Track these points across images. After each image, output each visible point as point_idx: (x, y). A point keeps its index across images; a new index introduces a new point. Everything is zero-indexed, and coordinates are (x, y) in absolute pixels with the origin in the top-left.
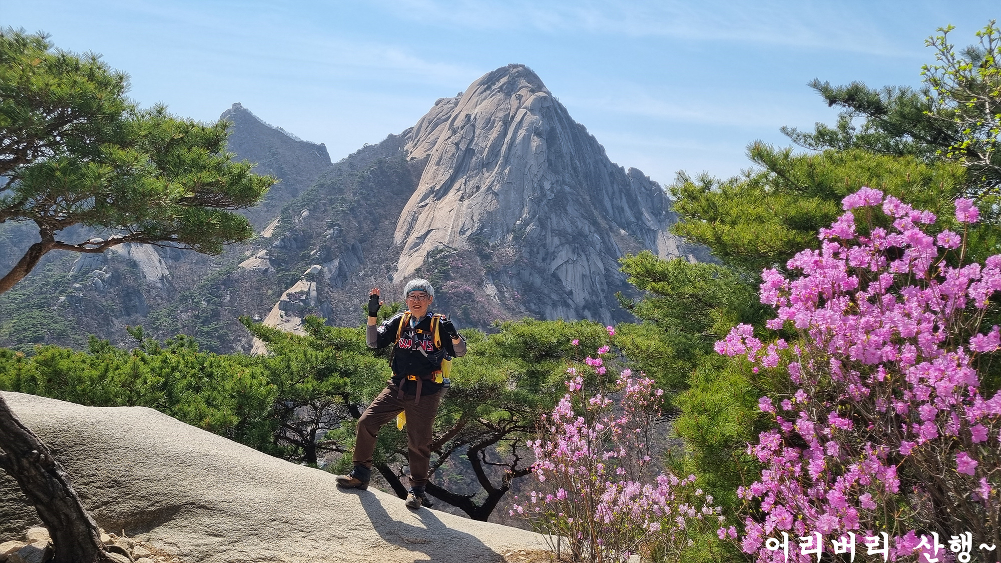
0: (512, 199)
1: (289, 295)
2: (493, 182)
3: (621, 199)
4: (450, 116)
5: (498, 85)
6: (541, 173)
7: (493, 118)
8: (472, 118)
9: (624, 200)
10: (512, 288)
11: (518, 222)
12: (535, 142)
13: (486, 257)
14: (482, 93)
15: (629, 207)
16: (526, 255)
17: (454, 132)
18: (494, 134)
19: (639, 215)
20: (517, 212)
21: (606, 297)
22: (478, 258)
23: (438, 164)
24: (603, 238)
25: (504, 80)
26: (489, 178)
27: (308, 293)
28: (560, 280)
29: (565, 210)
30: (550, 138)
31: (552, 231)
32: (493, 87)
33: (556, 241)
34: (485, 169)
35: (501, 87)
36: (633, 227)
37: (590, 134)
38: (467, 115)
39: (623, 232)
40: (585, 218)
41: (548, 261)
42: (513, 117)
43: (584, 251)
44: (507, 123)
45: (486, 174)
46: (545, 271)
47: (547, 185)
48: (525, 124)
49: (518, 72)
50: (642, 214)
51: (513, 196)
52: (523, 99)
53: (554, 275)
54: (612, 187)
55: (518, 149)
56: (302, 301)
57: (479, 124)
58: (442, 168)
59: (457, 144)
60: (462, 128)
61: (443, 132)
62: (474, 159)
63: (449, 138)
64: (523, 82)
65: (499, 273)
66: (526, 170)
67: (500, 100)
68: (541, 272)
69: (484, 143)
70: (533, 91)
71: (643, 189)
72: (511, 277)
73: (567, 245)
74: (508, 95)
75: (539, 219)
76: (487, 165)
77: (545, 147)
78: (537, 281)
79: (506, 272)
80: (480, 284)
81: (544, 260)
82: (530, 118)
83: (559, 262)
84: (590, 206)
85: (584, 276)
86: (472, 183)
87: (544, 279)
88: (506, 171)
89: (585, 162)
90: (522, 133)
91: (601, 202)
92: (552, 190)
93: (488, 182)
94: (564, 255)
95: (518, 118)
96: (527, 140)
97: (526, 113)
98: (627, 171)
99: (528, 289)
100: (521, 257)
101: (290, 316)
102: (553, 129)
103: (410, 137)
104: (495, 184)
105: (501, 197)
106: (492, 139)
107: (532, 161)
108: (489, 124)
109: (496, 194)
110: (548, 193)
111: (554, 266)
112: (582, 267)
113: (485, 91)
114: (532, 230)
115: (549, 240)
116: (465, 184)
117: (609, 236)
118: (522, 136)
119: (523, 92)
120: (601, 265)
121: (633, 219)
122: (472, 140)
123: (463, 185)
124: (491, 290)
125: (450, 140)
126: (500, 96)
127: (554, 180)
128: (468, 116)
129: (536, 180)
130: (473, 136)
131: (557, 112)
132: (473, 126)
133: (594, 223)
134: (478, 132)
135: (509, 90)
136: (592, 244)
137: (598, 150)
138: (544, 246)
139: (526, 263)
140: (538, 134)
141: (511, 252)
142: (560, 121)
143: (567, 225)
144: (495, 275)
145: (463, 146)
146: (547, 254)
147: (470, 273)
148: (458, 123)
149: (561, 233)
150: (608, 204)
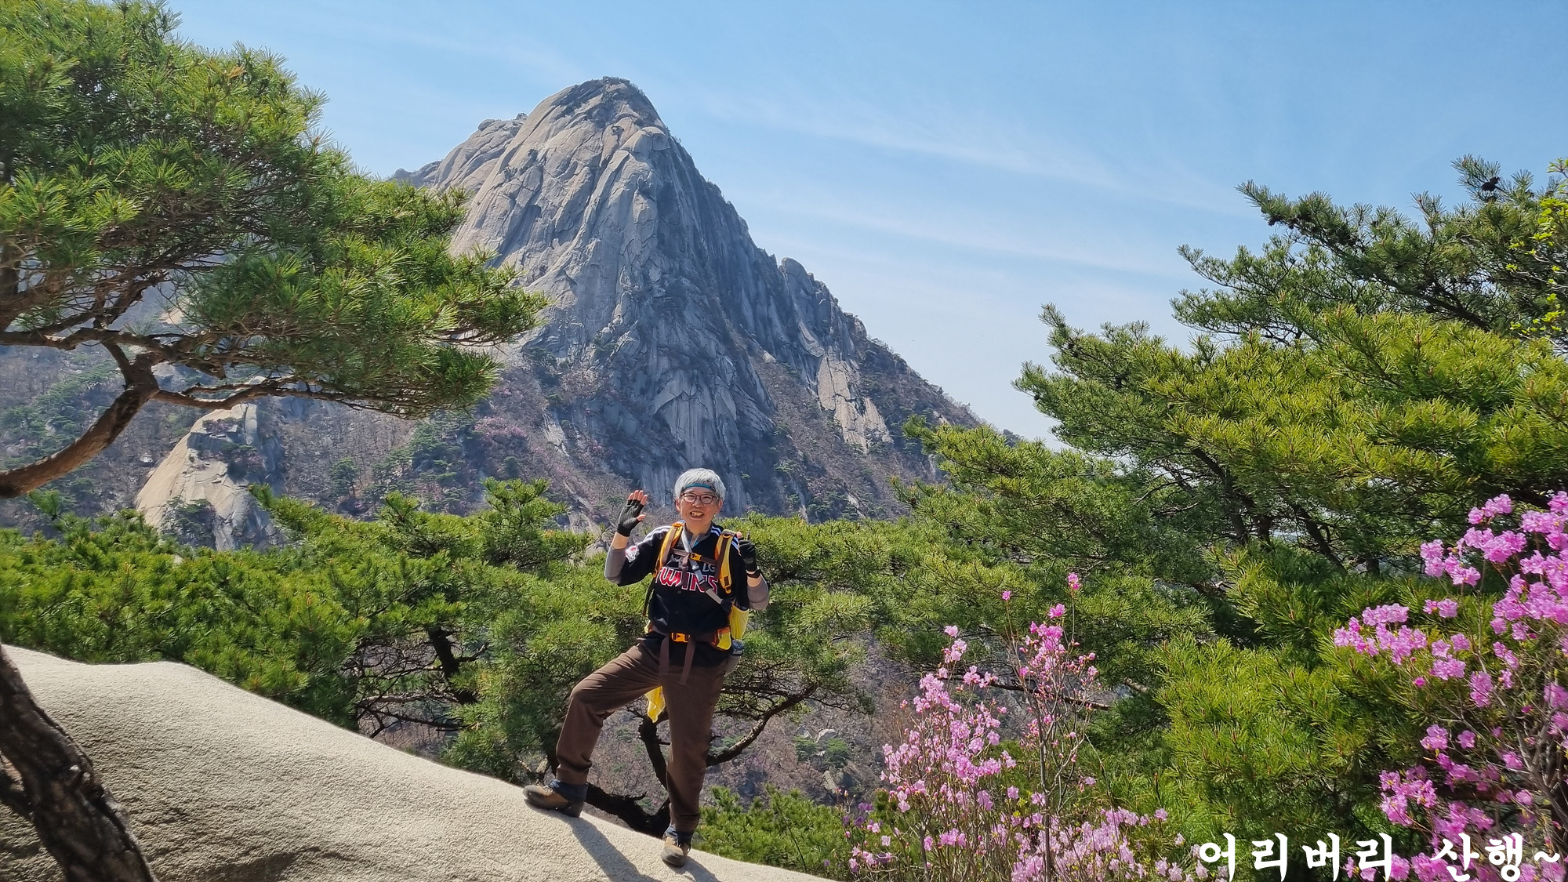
0: (598, 292)
1: (207, 424)
2: (569, 262)
3: (769, 305)
4: (503, 151)
5: (586, 107)
6: (646, 255)
7: (574, 160)
8: (540, 156)
9: (773, 307)
10: (590, 434)
11: (606, 330)
12: (640, 205)
13: (550, 382)
14: (557, 118)
15: (781, 318)
16: (615, 383)
17: (509, 176)
18: (574, 185)
19: (794, 333)
20: (604, 314)
21: (736, 457)
22: (537, 383)
23: (480, 224)
24: (737, 364)
25: (595, 101)
26: (563, 253)
27: (241, 423)
28: (667, 426)
29: (681, 315)
30: (663, 199)
31: (659, 347)
32: (577, 111)
33: (665, 363)
34: (556, 240)
35: (589, 112)
36: (785, 350)
37: (726, 200)
38: (532, 151)
39: (768, 356)
40: (711, 330)
41: (650, 395)
42: (606, 162)
43: (707, 382)
44: (596, 169)
45: (558, 249)
46: (643, 410)
47: (655, 275)
48: (626, 174)
49: (617, 91)
50: (799, 330)
51: (599, 286)
52: (624, 135)
53: (658, 416)
54: (756, 286)
55: (611, 213)
56: (231, 435)
57: (551, 168)
58: (485, 233)
59: (512, 197)
60: (523, 171)
61: (491, 175)
62: (540, 221)
63: (500, 185)
64: (625, 108)
65: (569, 408)
66: (623, 248)
67: (586, 132)
68: (638, 411)
69: (556, 198)
70: (640, 124)
71: (802, 292)
72: (589, 416)
73: (681, 372)
74: (601, 125)
75: (639, 328)
76: (560, 233)
77: (654, 214)
78: (631, 424)
79: (582, 408)
80: (538, 424)
81: (643, 392)
82: (635, 166)
83: (666, 396)
84: (719, 312)
85: (704, 422)
86: (533, 260)
87: (641, 422)
88: (591, 246)
89: (715, 244)
90: (619, 189)
91: (738, 309)
92: (661, 282)
93: (560, 261)
94: (675, 386)
95: (614, 165)
96: (626, 200)
97: (627, 158)
98: (779, 263)
99: (615, 436)
100: (607, 386)
101: (207, 459)
102: (668, 188)
103: (433, 178)
104: (571, 265)
105: (581, 288)
106: (570, 193)
107: (633, 235)
108: (567, 169)
109: (572, 282)
110: (656, 287)
111: (659, 402)
112: (703, 407)
113: (563, 115)
114: (627, 344)
115: (653, 359)
116: (522, 261)
117: (747, 362)
118: (619, 193)
119: (624, 123)
120: (731, 406)
121: (784, 338)
122: (537, 192)
123: (519, 263)
124: (554, 434)
125: (502, 189)
126: (588, 126)
127: (666, 266)
128: (533, 153)
129: (637, 264)
130: (540, 186)
131: (676, 160)
132: (541, 169)
133: (725, 339)
134: (547, 179)
135: (603, 117)
136: (721, 373)
137: (739, 227)
138: (645, 370)
139: (614, 396)
140: (646, 193)
141: (590, 375)
142: (681, 175)
143: (682, 339)
144: (562, 411)
145: (522, 201)
146: (649, 382)
147: (523, 406)
148: (516, 162)
149: (674, 353)
150: (748, 313)
